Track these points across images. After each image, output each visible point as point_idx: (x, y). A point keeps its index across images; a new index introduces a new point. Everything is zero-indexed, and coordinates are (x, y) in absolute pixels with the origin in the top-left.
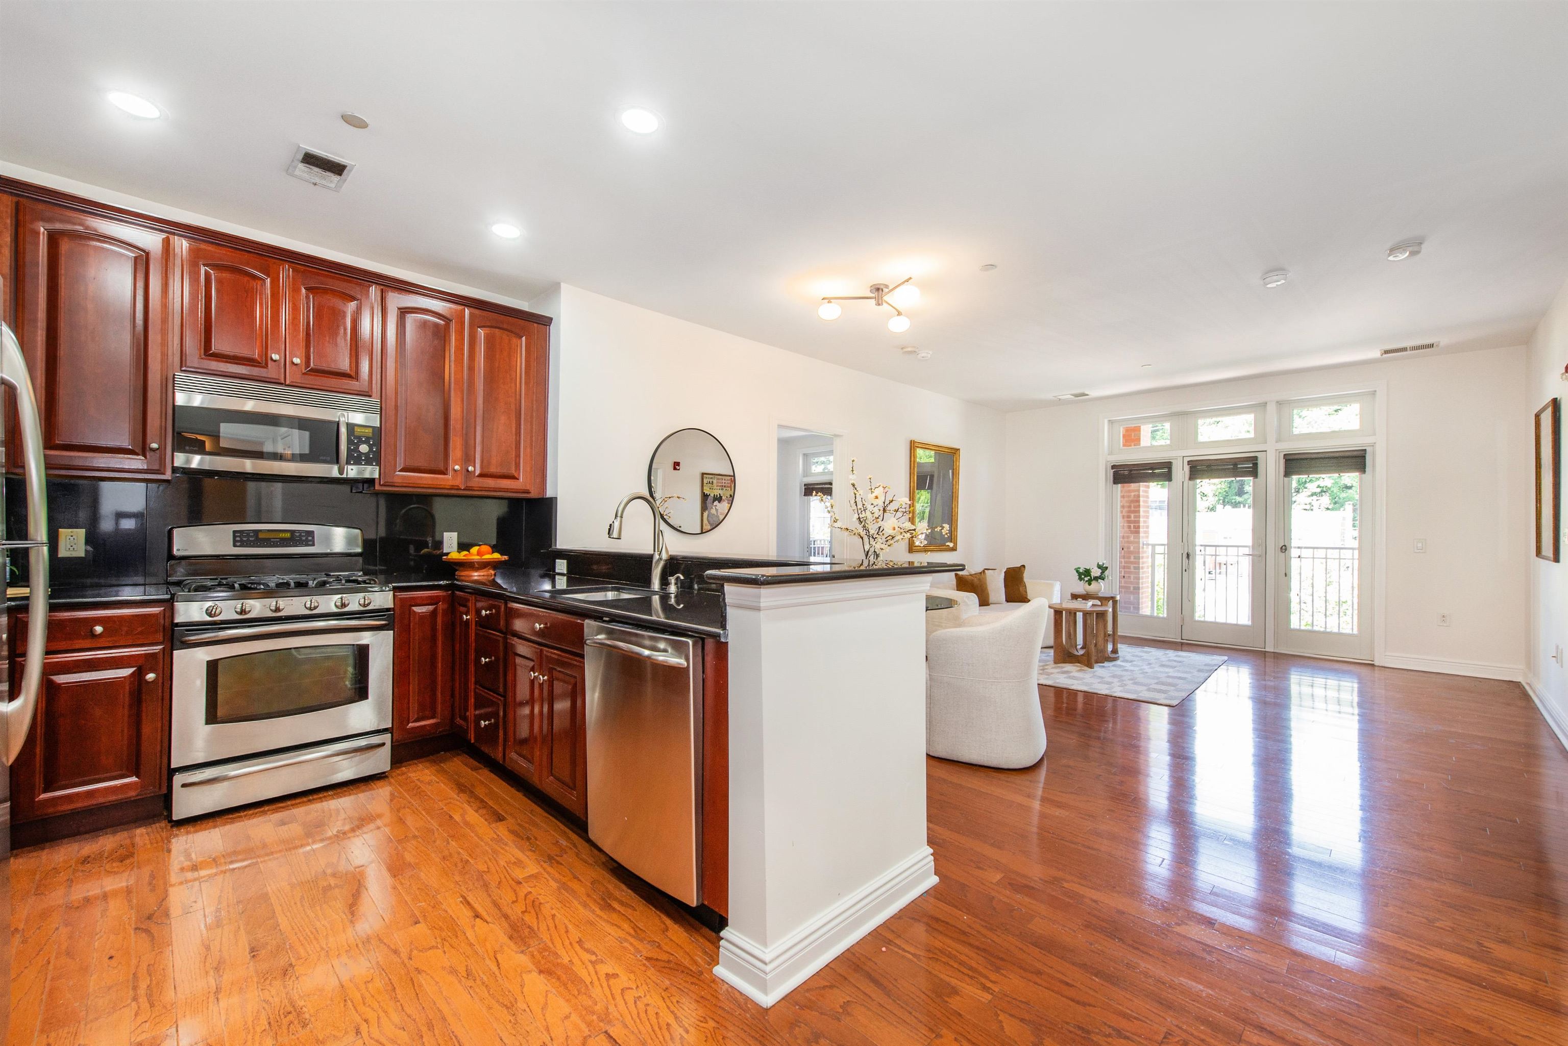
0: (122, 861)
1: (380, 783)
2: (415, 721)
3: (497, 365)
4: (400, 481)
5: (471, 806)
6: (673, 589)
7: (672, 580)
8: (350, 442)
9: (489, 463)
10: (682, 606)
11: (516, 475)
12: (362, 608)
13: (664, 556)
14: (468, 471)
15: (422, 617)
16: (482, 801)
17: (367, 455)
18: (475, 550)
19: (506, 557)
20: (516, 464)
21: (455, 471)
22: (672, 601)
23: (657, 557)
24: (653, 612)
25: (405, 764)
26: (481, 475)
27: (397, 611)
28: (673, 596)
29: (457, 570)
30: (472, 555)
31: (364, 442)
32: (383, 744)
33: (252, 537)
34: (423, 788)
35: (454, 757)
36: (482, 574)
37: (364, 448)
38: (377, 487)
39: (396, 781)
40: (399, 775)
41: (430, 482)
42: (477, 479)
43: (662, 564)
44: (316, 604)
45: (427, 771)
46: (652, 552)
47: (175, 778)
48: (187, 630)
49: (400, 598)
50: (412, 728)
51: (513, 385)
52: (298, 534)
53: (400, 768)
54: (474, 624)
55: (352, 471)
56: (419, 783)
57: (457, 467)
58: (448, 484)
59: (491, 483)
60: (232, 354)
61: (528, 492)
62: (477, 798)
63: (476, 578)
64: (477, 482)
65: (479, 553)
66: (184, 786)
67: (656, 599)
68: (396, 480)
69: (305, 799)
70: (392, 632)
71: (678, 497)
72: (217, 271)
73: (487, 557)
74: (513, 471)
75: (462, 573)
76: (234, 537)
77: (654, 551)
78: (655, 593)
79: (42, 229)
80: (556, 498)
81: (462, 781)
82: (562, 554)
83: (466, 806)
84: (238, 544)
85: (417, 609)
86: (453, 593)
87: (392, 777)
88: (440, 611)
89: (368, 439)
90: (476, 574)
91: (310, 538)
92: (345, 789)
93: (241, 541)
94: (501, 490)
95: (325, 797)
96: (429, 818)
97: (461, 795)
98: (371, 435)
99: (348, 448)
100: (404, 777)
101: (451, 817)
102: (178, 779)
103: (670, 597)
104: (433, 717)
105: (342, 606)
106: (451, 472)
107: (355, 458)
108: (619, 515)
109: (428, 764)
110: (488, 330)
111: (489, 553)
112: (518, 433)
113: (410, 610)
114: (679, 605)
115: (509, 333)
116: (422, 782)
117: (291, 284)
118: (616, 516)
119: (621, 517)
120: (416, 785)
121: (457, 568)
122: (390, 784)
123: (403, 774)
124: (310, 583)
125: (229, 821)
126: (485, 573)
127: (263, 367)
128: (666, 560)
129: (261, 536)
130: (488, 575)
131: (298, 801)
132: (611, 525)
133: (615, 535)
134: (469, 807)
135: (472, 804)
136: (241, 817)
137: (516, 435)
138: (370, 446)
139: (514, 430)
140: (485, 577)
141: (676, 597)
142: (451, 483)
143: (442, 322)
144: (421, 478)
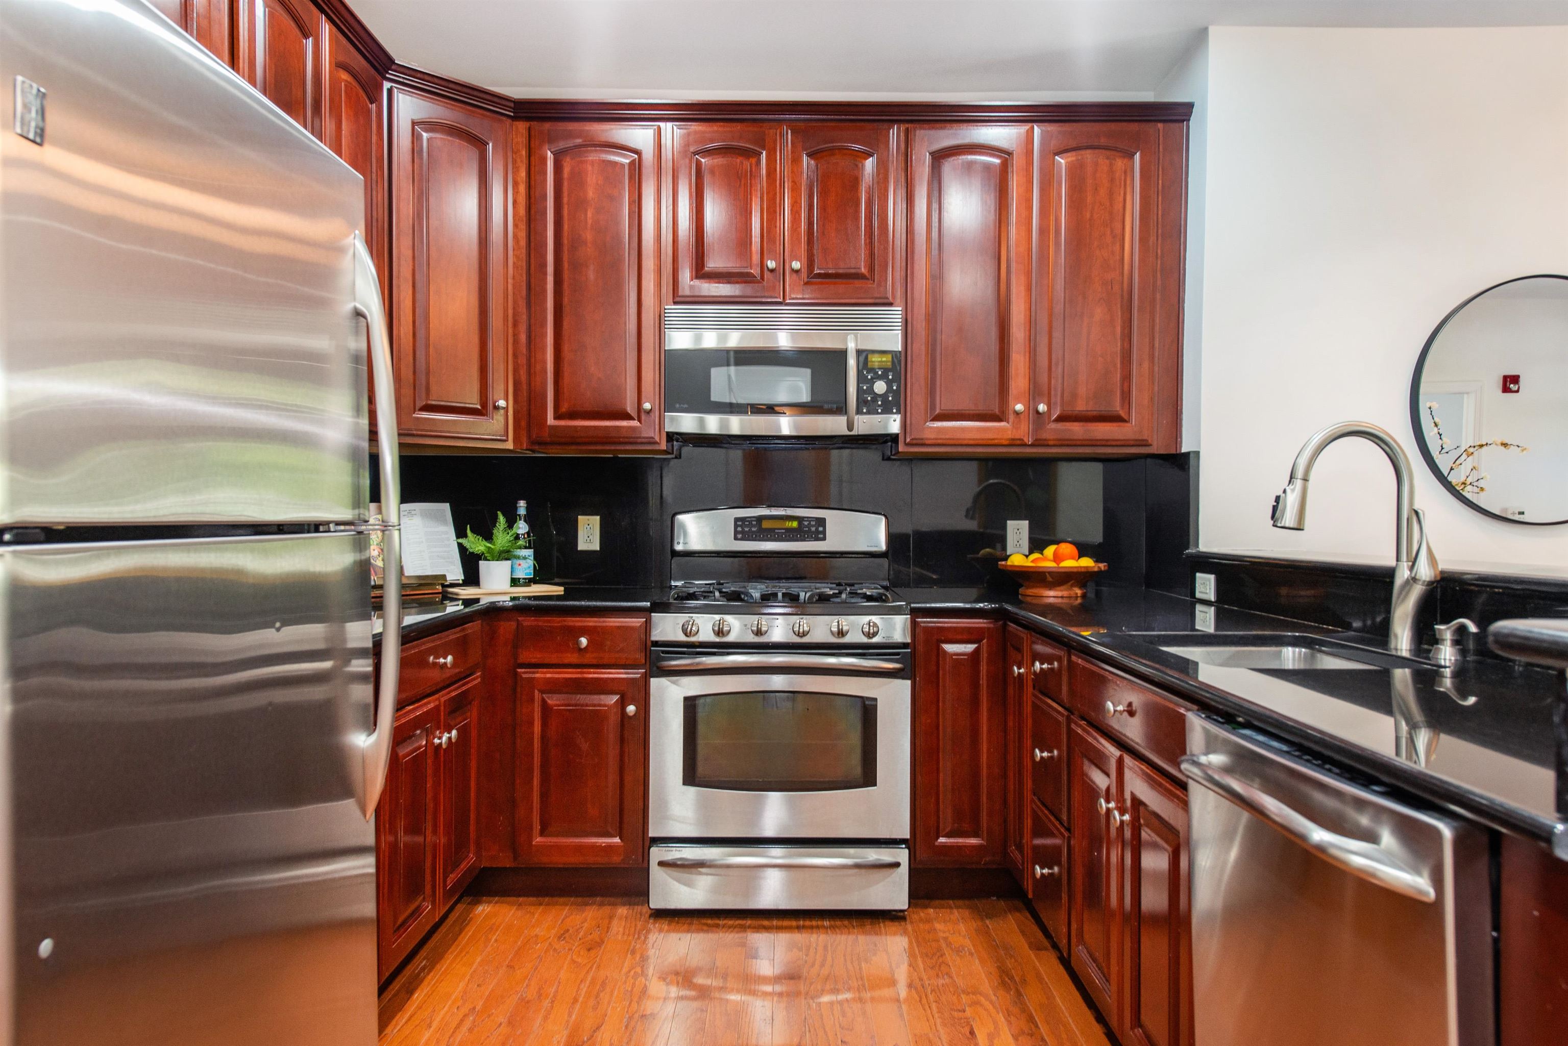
0: (589, 950)
1: (893, 926)
2: (946, 836)
3: (1088, 215)
4: (932, 436)
5: (1009, 1023)
6: (1447, 654)
7: (1446, 632)
8: (861, 378)
9: (1074, 396)
10: (1472, 700)
11: (1122, 414)
12: (865, 640)
13: (1425, 572)
14: (1038, 412)
15: (958, 661)
16: (1031, 1019)
17: (884, 396)
18: (1050, 551)
19: (1102, 566)
20: (1123, 392)
21: (1017, 413)
22: (1447, 683)
23: (1403, 574)
24: (1395, 708)
25: (937, 902)
26: (1061, 419)
27: (920, 648)
28: (1448, 672)
29: (1021, 586)
30: (1046, 559)
31: (880, 378)
32: (897, 865)
33: (754, 526)
34: (948, 958)
35: (1010, 911)
36: (1059, 594)
37: (880, 387)
38: (901, 448)
39: (914, 931)
40: (921, 920)
41: (978, 436)
42: (1053, 426)
43: (1417, 591)
44: (806, 629)
45: (962, 927)
46: (1391, 562)
47: (652, 849)
48: (663, 652)
49: (924, 627)
50: (944, 846)
51: (1117, 247)
52: (806, 523)
53: (926, 907)
54: (1030, 683)
55: (866, 424)
56: (944, 946)
57: (1019, 407)
58: (1006, 437)
59: (1077, 430)
60: (725, 270)
61: (1144, 443)
62: (1024, 1010)
63: (1051, 600)
64: (1053, 430)
65: (1057, 558)
66: (661, 864)
67: (1402, 677)
68: (928, 435)
69: (794, 923)
70: (909, 682)
71: (1505, 445)
72: (711, 158)
73: (1069, 564)
74: (1117, 407)
75: (1030, 592)
76: (736, 526)
77: (1398, 559)
78: (1402, 662)
79: (549, 153)
80: (1197, 453)
81: (1009, 963)
82: (1207, 563)
83: (1001, 1018)
84: (739, 536)
85: (950, 648)
86: (1005, 626)
87: (912, 923)
88: (984, 655)
89: (886, 371)
90: (1052, 593)
91: (821, 529)
92: (846, 922)
93: (743, 532)
94: (1094, 443)
95: (818, 927)
96: (938, 1021)
97: (1001, 992)
98: (889, 364)
99: (859, 389)
100: (927, 927)
101: (972, 1033)
102: (657, 854)
103: (1442, 676)
104: (976, 835)
105: (838, 633)
106: (1012, 417)
107: (867, 403)
108: (1300, 473)
109: (966, 913)
110: (1072, 157)
111: (1073, 558)
112: (1127, 336)
113: (938, 648)
114: (1464, 697)
115: (1108, 153)
116: (949, 944)
117: (790, 153)
118: (1292, 477)
119: (1305, 480)
120: (939, 949)
121: (1021, 581)
122: (905, 932)
123: (928, 921)
124: (802, 595)
125: (705, 928)
126: (1065, 593)
127: (759, 282)
128: (1430, 583)
129: (766, 525)
130: (1070, 597)
131: (786, 923)
132: (1278, 499)
133: (1289, 518)
134: (1005, 1023)
135: (1013, 1019)
136: (717, 926)
137: (1123, 340)
138: (889, 383)
139: (1118, 329)
140: (1065, 601)
141: (1456, 675)
142: (1009, 435)
143: (997, 161)
144: (963, 429)
